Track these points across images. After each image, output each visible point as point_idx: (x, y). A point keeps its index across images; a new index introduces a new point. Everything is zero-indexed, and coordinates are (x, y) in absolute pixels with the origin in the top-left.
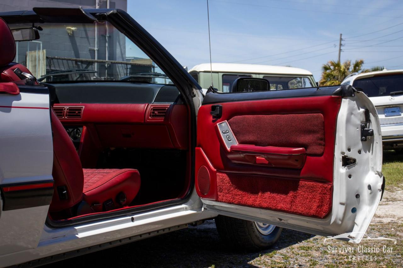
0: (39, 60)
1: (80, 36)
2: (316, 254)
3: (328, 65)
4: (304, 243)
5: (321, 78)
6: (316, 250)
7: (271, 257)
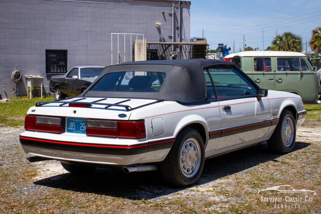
0: (142, 45)
1: (164, 28)
2: (309, 154)
3: (316, 30)
4: (303, 150)
5: (311, 39)
6: (309, 153)
7: (290, 156)
